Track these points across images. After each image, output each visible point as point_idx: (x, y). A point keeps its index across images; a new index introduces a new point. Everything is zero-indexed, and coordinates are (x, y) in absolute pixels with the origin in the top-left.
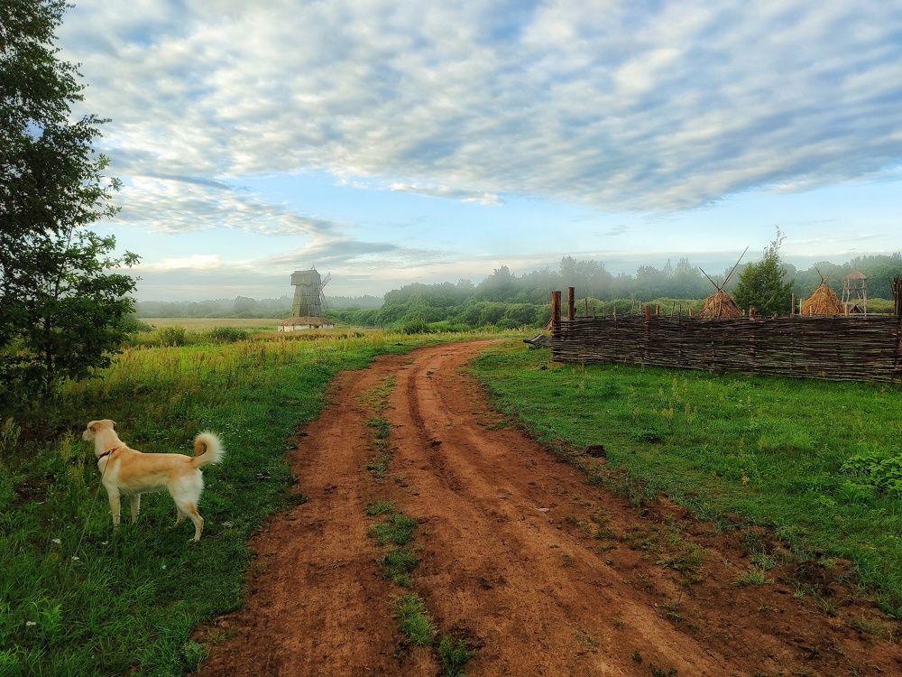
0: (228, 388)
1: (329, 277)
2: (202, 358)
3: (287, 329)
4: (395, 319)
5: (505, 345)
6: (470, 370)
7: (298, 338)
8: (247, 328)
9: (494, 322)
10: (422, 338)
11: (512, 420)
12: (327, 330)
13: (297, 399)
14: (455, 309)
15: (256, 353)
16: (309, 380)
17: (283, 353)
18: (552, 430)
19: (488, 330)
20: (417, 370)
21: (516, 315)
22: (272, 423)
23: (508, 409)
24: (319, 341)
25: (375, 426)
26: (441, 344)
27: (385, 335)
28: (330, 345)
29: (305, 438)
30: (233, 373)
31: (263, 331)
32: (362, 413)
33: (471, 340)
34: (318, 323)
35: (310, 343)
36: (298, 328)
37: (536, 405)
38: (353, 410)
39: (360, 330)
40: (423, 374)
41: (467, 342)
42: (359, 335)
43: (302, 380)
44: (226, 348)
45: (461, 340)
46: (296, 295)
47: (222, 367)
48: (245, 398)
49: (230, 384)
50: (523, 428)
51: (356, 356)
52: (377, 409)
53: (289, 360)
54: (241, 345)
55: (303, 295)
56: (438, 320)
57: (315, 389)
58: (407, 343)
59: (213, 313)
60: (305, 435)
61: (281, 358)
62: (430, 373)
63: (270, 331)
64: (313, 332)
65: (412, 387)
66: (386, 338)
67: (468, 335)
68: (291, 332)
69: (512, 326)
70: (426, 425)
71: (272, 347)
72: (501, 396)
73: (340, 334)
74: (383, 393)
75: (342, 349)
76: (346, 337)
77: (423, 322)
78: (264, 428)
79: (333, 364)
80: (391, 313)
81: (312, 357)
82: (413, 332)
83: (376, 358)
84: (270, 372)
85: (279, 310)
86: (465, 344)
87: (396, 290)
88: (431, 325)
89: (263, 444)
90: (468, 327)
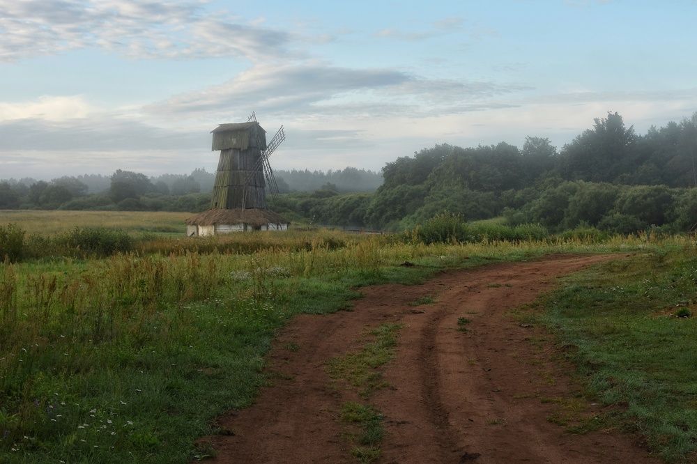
0: (96, 342)
1: (281, 136)
2: (52, 287)
3: (203, 231)
4: (403, 213)
5: (610, 268)
6: (543, 317)
7: (222, 250)
8: (133, 228)
9: (594, 222)
10: (451, 251)
11: (614, 415)
12: (275, 234)
13: (216, 366)
14: (519, 194)
15: (145, 278)
16: (239, 332)
17: (194, 278)
18: (689, 434)
19: (581, 237)
20: (438, 317)
21: (635, 207)
22: (171, 410)
23: (609, 395)
24: (259, 256)
25: (356, 421)
26: (490, 264)
27: (382, 244)
28: (279, 263)
29: (230, 439)
30: (105, 316)
31: (158, 234)
32: (334, 396)
33: (548, 256)
34: (261, 220)
35: (244, 259)
36: (223, 229)
37: (663, 386)
38: (316, 390)
39: (337, 234)
40: (450, 323)
41: (539, 260)
42: (333, 245)
43: (226, 330)
44: (95, 267)
45: (529, 257)
46: (221, 168)
47: (87, 304)
48: (124, 363)
49: (98, 336)
50: (636, 429)
51: (325, 286)
52: (362, 390)
53: (204, 291)
54: (120, 262)
55: (233, 167)
56: (485, 216)
57: (249, 348)
58: (423, 261)
59: (75, 200)
60: (229, 434)
61: (190, 289)
62: (464, 322)
63: (173, 235)
64: (250, 237)
65: (428, 348)
66: (382, 252)
67: (541, 247)
68: (211, 237)
69: (630, 230)
70: (453, 422)
71: (176, 266)
72: (595, 367)
73: (298, 241)
74: (372, 360)
75: (300, 271)
76: (308, 247)
77: (455, 221)
78: (157, 418)
79: (283, 301)
80: (394, 202)
81: (245, 288)
82: (437, 240)
83: (364, 291)
84: (169, 314)
85: (189, 195)
86: (536, 265)
87: (407, 158)
88: (473, 225)
89: (154, 448)
90: (543, 230)
